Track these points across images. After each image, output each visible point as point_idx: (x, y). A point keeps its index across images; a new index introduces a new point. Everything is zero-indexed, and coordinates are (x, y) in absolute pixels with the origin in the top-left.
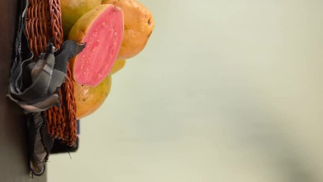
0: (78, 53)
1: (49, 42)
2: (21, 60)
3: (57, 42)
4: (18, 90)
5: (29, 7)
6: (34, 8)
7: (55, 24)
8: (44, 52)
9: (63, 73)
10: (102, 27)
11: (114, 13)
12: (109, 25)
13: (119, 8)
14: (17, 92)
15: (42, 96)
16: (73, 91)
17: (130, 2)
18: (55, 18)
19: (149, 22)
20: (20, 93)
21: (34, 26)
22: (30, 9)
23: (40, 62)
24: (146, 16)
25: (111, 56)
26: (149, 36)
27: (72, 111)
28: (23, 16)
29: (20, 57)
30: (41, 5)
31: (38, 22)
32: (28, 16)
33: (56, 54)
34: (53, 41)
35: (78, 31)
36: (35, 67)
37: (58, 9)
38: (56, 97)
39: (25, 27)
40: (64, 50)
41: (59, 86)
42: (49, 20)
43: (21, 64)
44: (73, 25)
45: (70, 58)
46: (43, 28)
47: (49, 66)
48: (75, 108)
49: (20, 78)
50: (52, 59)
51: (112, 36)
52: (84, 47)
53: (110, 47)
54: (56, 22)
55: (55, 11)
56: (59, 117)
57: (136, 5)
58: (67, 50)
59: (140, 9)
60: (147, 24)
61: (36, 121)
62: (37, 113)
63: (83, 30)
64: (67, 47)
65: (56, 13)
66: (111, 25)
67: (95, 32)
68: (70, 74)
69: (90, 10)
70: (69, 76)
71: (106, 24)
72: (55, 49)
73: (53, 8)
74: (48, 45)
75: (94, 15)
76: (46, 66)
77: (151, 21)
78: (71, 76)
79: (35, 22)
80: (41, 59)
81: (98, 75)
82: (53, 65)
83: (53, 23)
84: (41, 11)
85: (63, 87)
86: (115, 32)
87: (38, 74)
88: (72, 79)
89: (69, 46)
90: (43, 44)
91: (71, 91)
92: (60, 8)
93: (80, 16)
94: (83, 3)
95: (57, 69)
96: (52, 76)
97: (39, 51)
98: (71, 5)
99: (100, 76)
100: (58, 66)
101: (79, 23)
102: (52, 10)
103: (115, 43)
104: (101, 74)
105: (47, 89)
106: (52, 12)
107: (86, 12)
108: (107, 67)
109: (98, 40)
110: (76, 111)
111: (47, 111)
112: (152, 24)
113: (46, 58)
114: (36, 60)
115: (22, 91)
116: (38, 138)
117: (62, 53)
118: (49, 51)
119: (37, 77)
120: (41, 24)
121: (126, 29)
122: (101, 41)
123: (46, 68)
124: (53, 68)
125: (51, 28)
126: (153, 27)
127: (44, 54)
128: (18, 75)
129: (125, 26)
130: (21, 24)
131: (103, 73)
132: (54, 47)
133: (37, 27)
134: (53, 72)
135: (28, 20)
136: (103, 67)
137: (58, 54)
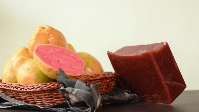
0: (64, 73)
1: (58, 91)
2: (69, 108)
3: (58, 86)
4: (88, 110)
5: (36, 104)
6: (37, 100)
7: (46, 88)
8: (64, 94)
9: (77, 82)
10: (47, 58)
11: (39, 50)
12: (46, 53)
13: (36, 48)
14: (89, 110)
15: (91, 95)
16: (88, 76)
17: (31, 40)
18: (43, 88)
19: (44, 28)
20: (90, 108)
21: (48, 100)
22: (37, 103)
23: (70, 96)
24: (40, 30)
25: (65, 52)
26: (53, 28)
27: (100, 76)
28: (42, 108)
29: (68, 109)
30: (35, 96)
31: (45, 98)
32: (42, 104)
33: (65, 87)
34: (58, 89)
35: (51, 73)
36: (74, 99)
37: (37, 86)
38: (92, 86)
39: (48, 106)
40: (63, 82)
41: (85, 84)
42: (44, 91)
43: (72, 108)
44: (46, 76)
45: (67, 78)
46: (49, 95)
47: (73, 90)
48: (98, 75)
49: (81, 109)
50: (68, 89)
51: (52, 52)
52: (60, 69)
53: (60, 53)
54: (45, 86)
55: (38, 88)
56: (103, 84)
57: (33, 37)
58: (62, 80)
59: (36, 34)
60: (45, 30)
61: (106, 98)
62: (101, 98)
63: (50, 70)
64: (61, 80)
65: (40, 87)
66: (46, 52)
67: (51, 62)
68: (77, 78)
69: (37, 66)
70: (79, 78)
71: (46, 55)
72: (62, 87)
73: (36, 89)
74: (60, 92)
75: (41, 63)
76: (73, 93)
77: (43, 27)
78: (78, 77)
79: (45, 100)
80: (68, 95)
81: (77, 60)
82: (73, 88)
83: (46, 89)
84: (38, 96)
85: (85, 82)
86: (50, 50)
87: (78, 97)
88: (80, 76)
89: (60, 78)
90: (59, 95)
91: (88, 77)
92: (36, 85)
93: (41, 72)
94: (33, 70)
95: (75, 86)
96: (79, 89)
97: (64, 97)
98: (34, 78)
99: (78, 59)
100: (72, 85)
101: (46, 72)
102: (38, 90)
103: (58, 50)
104: (77, 58)
105: (87, 92)
106: (39, 89)
107: (39, 68)
108: (72, 55)
109: (56, 60)
110: (100, 74)
111: (100, 91)
112: (45, 26)
113: (68, 93)
114: (69, 99)
115: (88, 107)
116: (116, 97)
117: (64, 83)
118: (64, 91)
119: (80, 98)
120: (46, 96)
121: (48, 43)
122: (56, 59)
123: (74, 93)
124: (74, 89)
125: (49, 90)
126: (47, 26)
127: (65, 94)
128: (78, 110)
129: (47, 43)
130: (47, 109)
131: (76, 57)
132: (61, 88)
133: (49, 99)
134: (77, 88)
135: (44, 104)
136: (73, 57)
137: (66, 85)
